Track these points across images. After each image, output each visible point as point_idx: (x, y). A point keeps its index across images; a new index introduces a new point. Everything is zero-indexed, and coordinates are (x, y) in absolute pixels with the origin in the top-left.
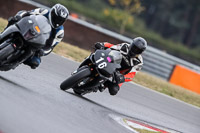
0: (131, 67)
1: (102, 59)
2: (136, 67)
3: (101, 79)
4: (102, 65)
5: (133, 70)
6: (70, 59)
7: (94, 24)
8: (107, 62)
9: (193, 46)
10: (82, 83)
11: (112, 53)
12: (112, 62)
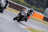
0: (30, 15)
1: (23, 13)
2: (31, 15)
3: (23, 18)
4: (23, 15)
5: (30, 16)
6: (9, 11)
7: (14, 2)
8: (24, 14)
9: (38, 8)
10: (18, 19)
11: (25, 12)
12: (25, 14)
